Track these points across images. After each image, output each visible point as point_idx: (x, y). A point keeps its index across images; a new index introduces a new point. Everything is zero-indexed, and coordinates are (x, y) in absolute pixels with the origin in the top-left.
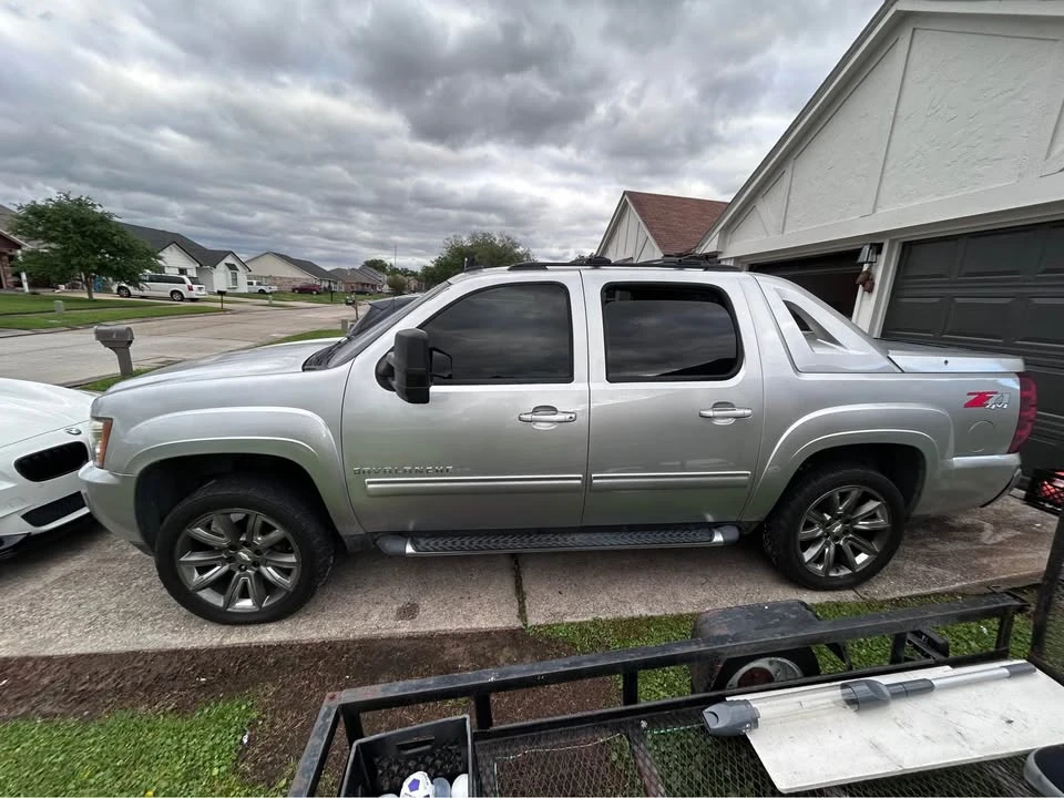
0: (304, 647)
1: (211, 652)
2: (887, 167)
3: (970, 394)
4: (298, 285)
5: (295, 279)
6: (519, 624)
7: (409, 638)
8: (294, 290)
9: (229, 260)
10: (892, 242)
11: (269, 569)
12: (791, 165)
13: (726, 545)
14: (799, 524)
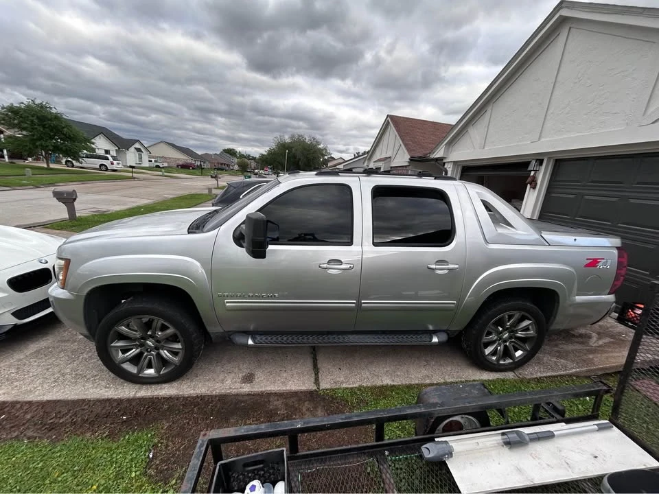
0: (185, 399)
1: (129, 400)
2: (549, 112)
3: (587, 259)
4: (181, 163)
5: (179, 159)
6: (315, 388)
7: (249, 395)
8: (178, 166)
9: (137, 145)
10: (549, 159)
11: (165, 351)
12: (490, 107)
13: (440, 344)
14: (484, 332)
